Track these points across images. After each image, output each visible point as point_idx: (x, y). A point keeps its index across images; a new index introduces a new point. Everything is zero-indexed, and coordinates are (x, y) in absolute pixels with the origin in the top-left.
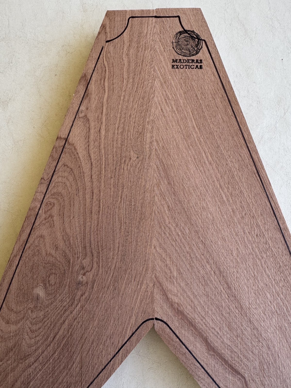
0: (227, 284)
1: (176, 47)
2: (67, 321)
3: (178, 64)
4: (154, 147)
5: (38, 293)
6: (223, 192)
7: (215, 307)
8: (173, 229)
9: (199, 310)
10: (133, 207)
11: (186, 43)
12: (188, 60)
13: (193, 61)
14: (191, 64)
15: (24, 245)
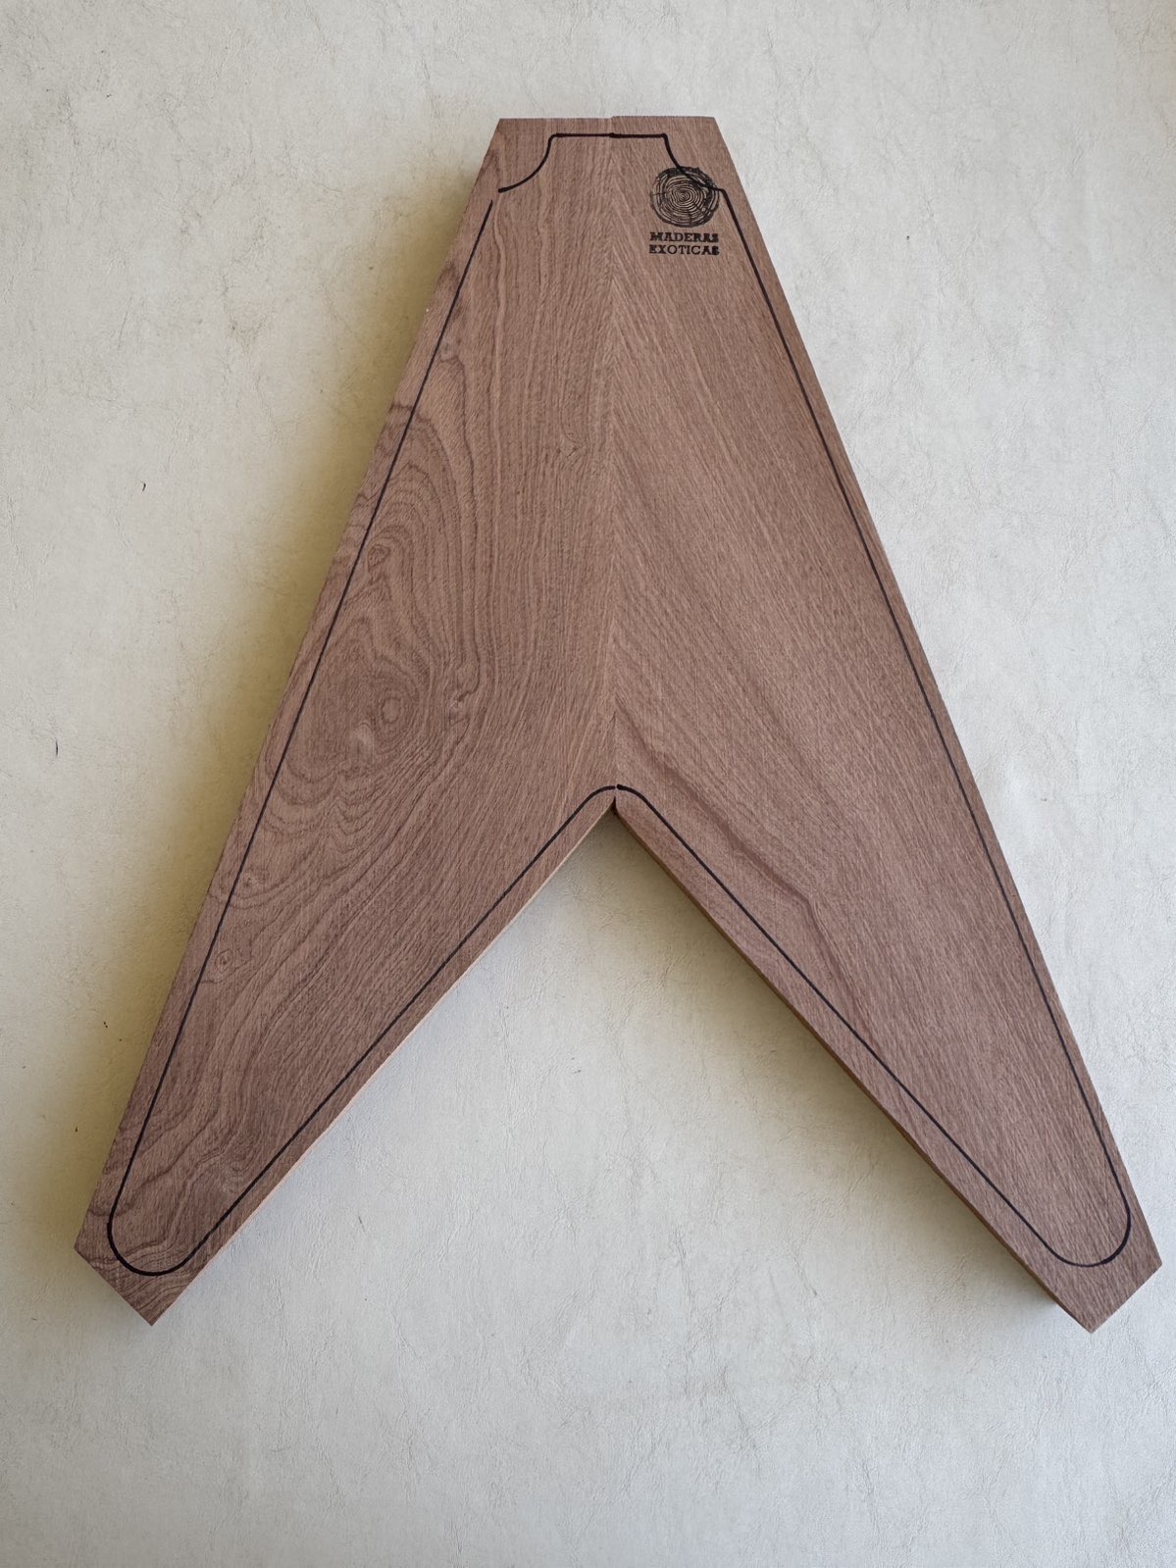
0: (772, 713)
1: (659, 205)
2: (425, 795)
3: (663, 243)
4: (611, 426)
5: (360, 738)
6: (764, 521)
7: (745, 759)
8: (653, 600)
9: (711, 767)
10: (566, 556)
11: (681, 196)
12: (686, 234)
13: (697, 236)
14: (693, 244)
15: (323, 639)
